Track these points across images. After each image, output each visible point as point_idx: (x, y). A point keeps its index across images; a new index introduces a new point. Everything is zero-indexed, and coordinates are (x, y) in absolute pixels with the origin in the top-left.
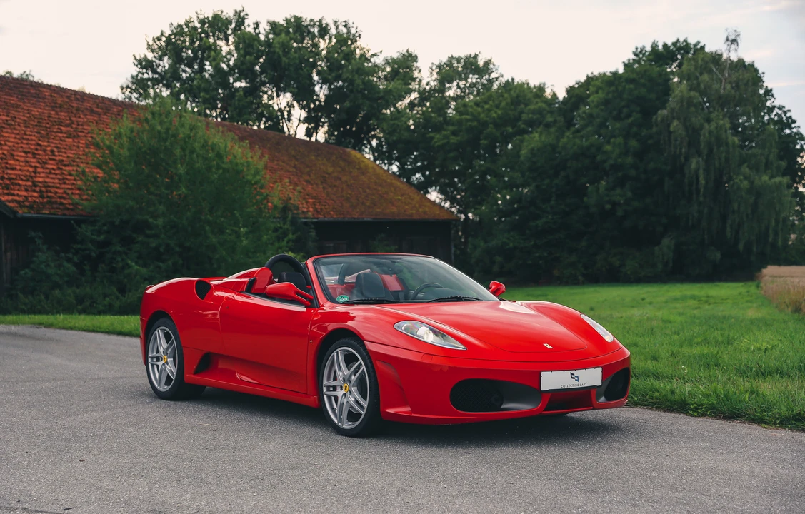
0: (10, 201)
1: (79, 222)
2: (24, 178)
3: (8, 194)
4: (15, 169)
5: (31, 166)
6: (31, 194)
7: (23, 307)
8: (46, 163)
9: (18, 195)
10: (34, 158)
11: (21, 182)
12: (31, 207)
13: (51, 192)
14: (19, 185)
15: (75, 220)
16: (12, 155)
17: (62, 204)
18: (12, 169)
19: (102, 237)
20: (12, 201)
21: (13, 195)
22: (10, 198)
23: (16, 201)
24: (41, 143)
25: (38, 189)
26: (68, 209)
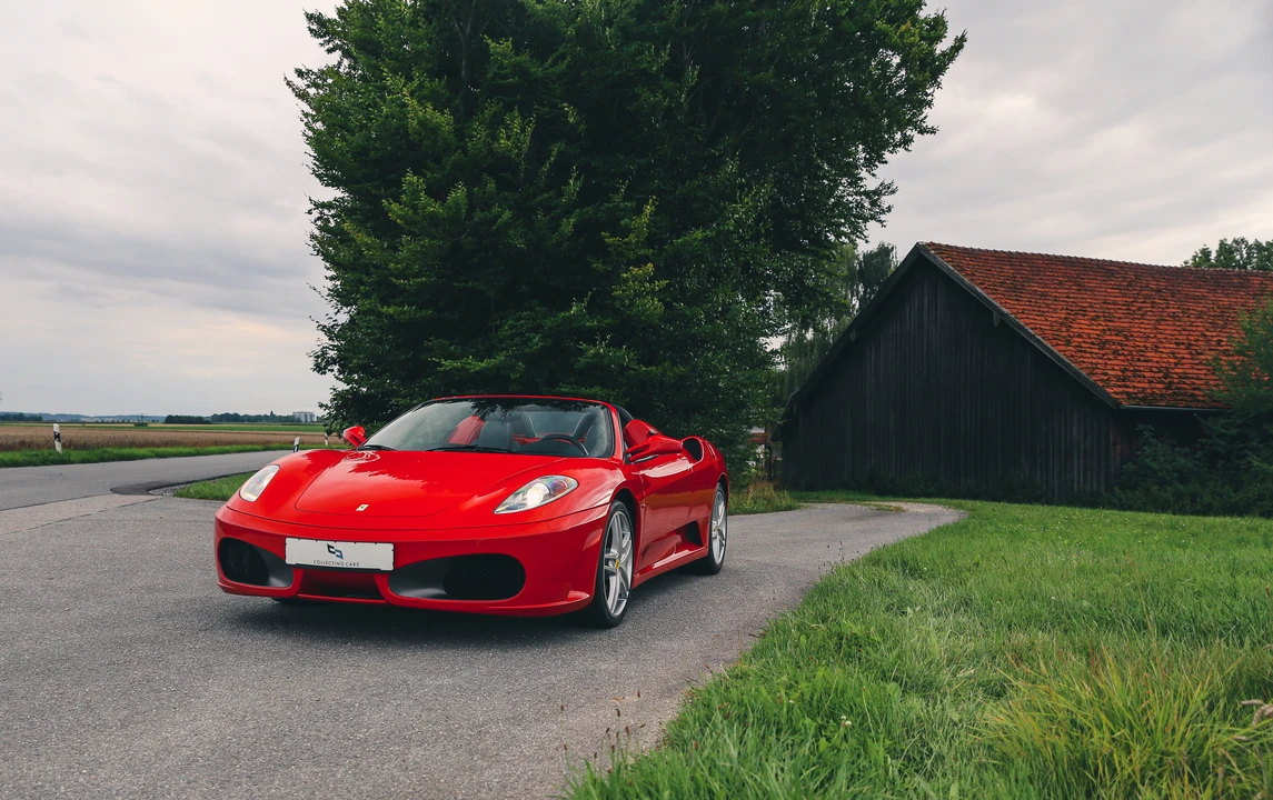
0: (1116, 393)
1: (1205, 415)
2: (1154, 369)
3: (1120, 386)
4: (1151, 361)
5: (1176, 358)
6: (1153, 385)
7: (1117, 502)
8: (1201, 354)
9: (1134, 387)
10: (1187, 349)
11: (1146, 374)
12: (1144, 399)
13: (1185, 383)
14: (1144, 377)
15: (1200, 413)
16: (1157, 347)
17: (1193, 395)
18: (1144, 361)
19: (1233, 432)
20: (1122, 393)
21: (1128, 387)
22: (1121, 390)
23: (1128, 394)
24: (1207, 333)
25: (1166, 381)
26: (1198, 401)
